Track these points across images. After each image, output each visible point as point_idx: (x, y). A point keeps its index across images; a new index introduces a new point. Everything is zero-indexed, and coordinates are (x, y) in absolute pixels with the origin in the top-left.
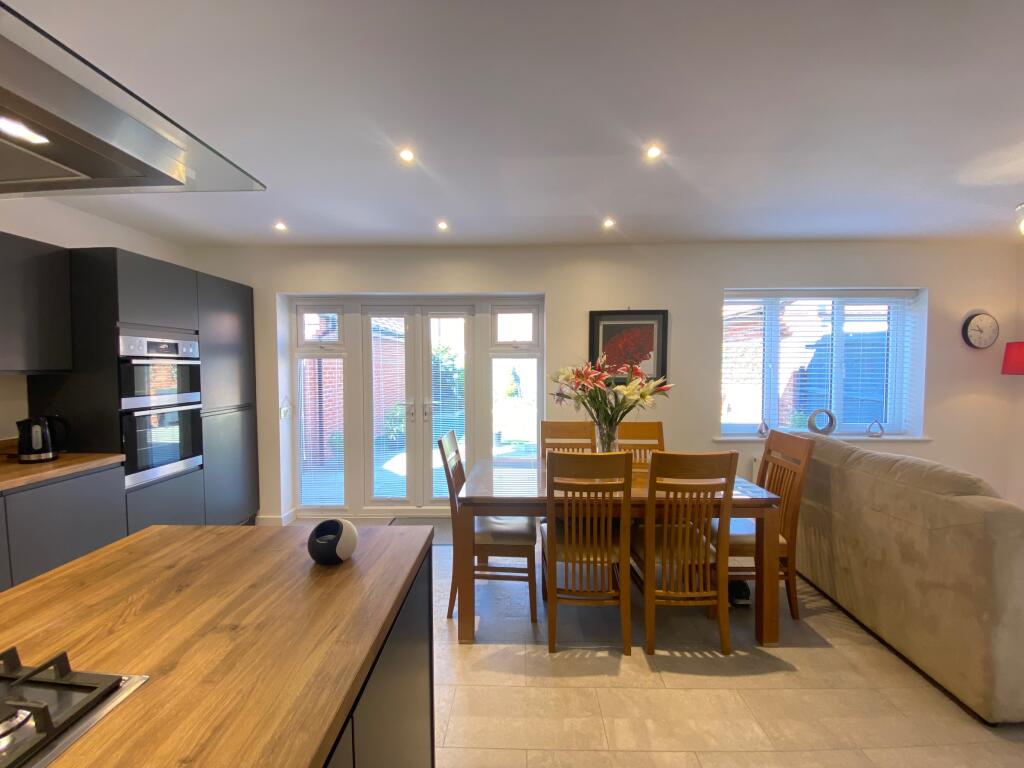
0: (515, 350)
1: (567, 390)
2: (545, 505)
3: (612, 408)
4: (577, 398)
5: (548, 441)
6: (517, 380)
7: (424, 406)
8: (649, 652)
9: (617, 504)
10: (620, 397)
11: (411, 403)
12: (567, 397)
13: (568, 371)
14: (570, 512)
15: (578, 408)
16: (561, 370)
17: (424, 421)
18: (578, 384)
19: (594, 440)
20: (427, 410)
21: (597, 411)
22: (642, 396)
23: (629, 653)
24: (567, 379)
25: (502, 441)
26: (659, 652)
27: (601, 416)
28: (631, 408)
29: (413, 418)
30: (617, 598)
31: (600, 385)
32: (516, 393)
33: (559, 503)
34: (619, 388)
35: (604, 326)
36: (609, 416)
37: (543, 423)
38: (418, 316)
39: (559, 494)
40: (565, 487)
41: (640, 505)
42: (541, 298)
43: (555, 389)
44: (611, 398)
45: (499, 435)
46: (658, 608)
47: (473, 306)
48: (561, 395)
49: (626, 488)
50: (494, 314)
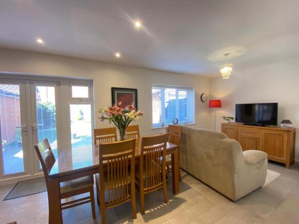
0: (80, 101)
1: (105, 116)
2: (98, 168)
3: (124, 122)
4: (110, 119)
5: (97, 137)
6: (82, 114)
7: (32, 127)
8: (143, 214)
9: (129, 160)
10: (127, 117)
11: (25, 126)
12: (106, 118)
13: (106, 108)
14: (110, 168)
15: (110, 123)
16: (103, 108)
17: (33, 134)
18: (111, 113)
19: (116, 134)
20: (35, 129)
21: (118, 123)
22: (135, 116)
23: (136, 218)
24: (106, 111)
25: (76, 137)
26: (147, 212)
27: (120, 125)
28: (131, 121)
29: (26, 133)
30: (131, 198)
31: (120, 113)
32: (82, 119)
33: (105, 166)
34: (126, 114)
35: (117, 93)
36: (123, 125)
37: (94, 130)
38: (28, 85)
39: (105, 162)
40: (107, 158)
41: (138, 158)
42: (91, 81)
43: (100, 115)
44: (123, 118)
45: (75, 135)
46: (145, 195)
47: (59, 82)
48: (103, 118)
49: (133, 153)
50: (70, 86)
